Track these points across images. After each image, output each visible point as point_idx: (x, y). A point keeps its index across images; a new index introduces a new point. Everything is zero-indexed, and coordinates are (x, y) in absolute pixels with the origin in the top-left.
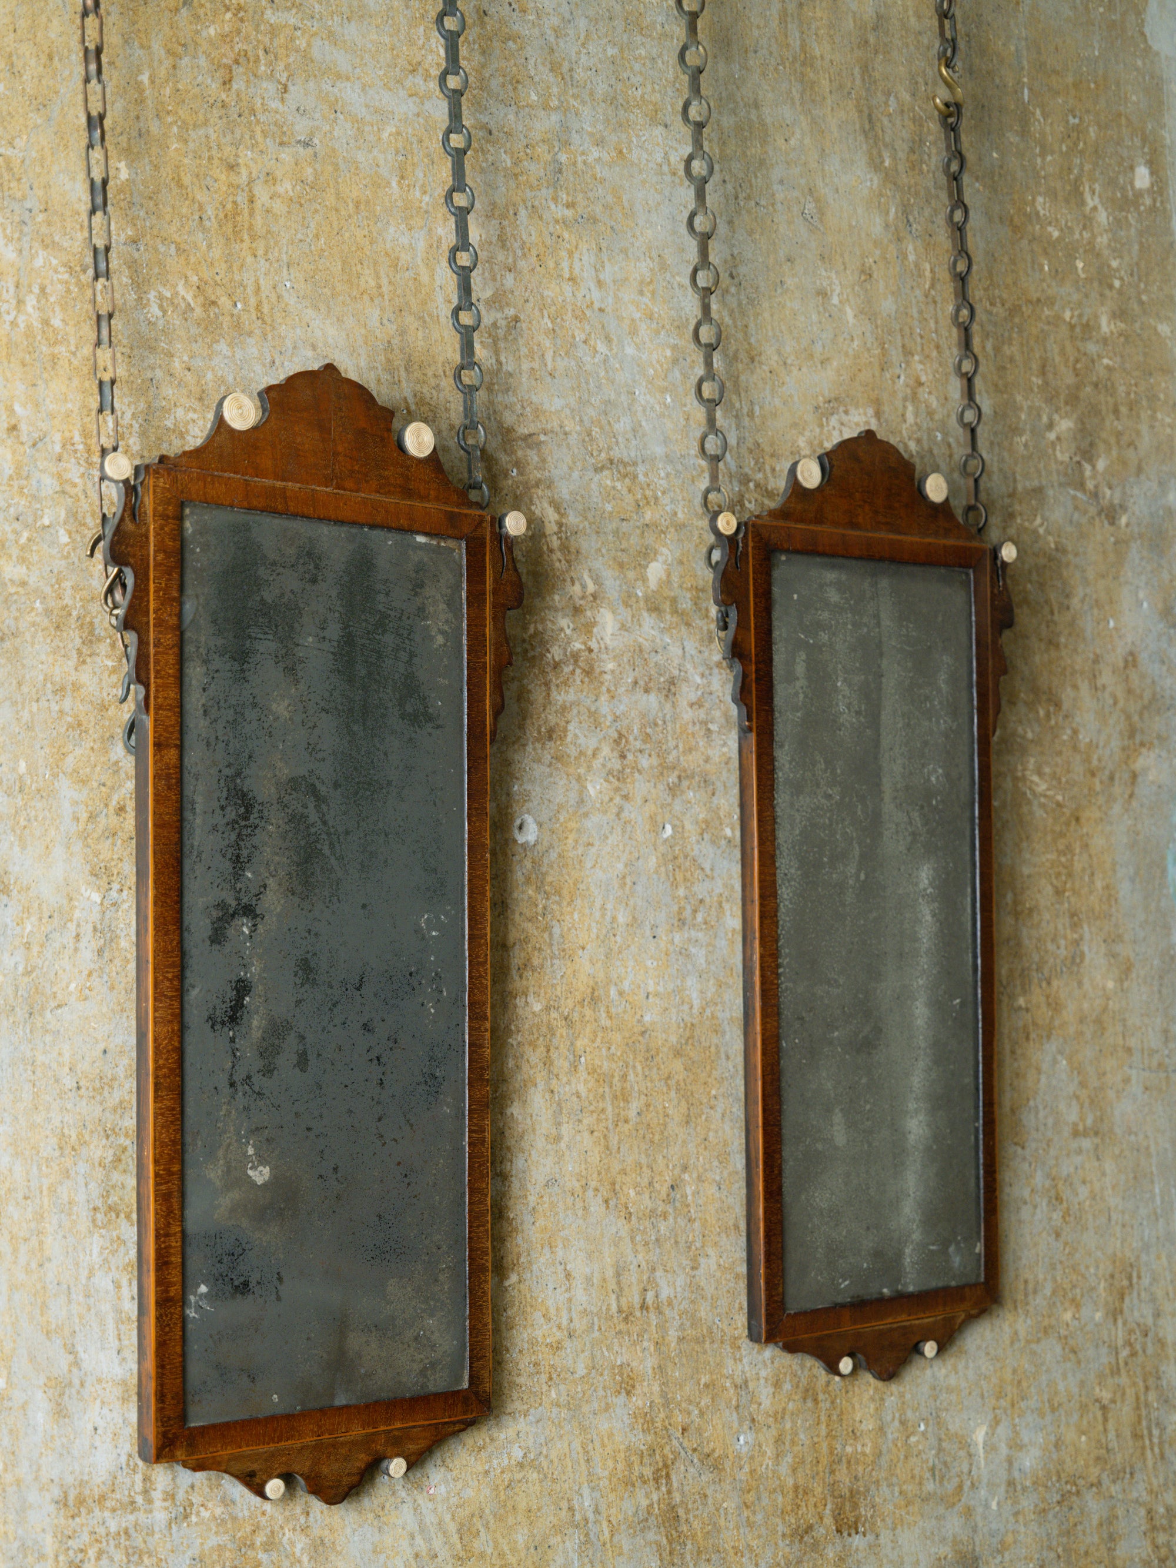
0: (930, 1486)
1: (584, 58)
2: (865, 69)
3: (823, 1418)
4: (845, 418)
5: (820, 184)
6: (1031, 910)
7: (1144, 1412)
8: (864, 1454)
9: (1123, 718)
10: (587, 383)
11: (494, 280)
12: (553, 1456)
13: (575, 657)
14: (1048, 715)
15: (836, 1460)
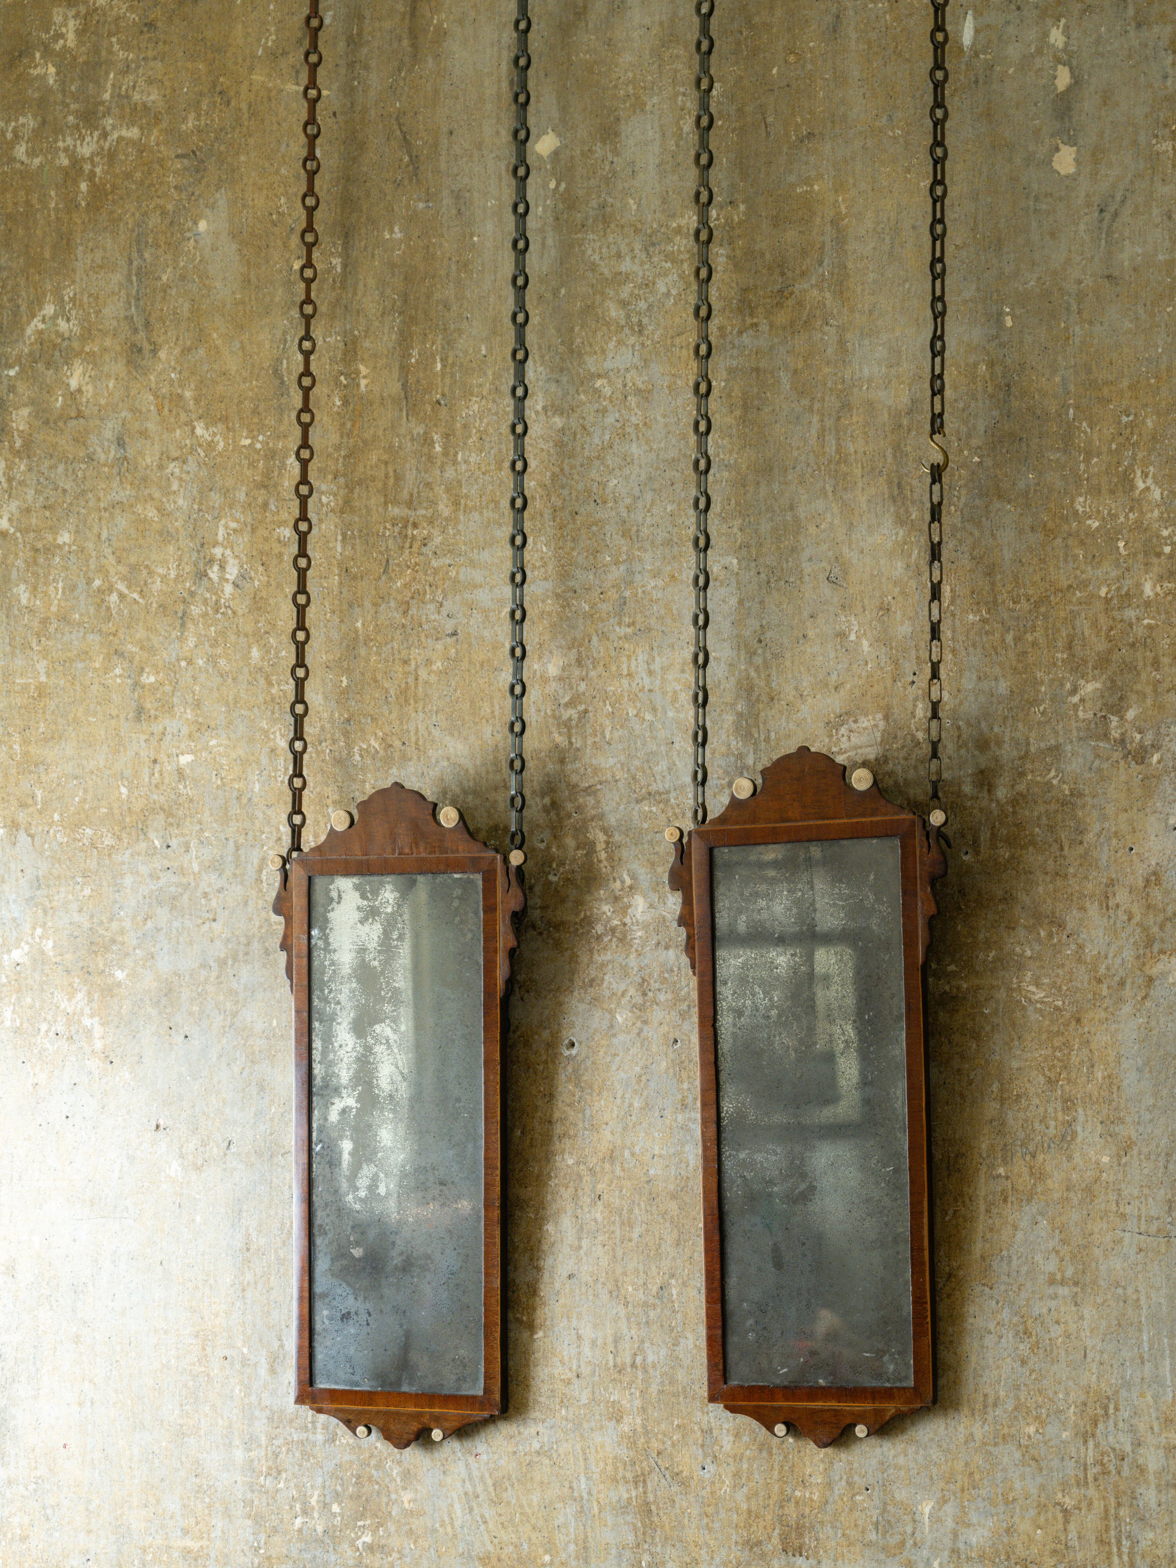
0: (873, 1536)
1: (648, 519)
2: (897, 448)
3: (776, 1467)
4: (854, 726)
5: (845, 550)
6: (1019, 1096)
7: (1113, 1524)
8: (812, 1500)
9: (1138, 930)
10: (635, 743)
11: (572, 688)
12: (561, 1451)
13: (613, 930)
14: (1050, 935)
15: (785, 1500)
